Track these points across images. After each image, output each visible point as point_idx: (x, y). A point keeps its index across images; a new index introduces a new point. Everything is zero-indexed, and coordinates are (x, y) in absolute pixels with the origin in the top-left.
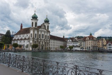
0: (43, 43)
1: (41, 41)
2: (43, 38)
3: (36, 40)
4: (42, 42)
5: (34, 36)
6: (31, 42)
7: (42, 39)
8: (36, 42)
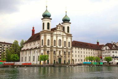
0: (61, 53)
1: (57, 50)
2: (60, 45)
3: (49, 49)
4: (60, 52)
5: (46, 43)
6: (42, 52)
8: (50, 52)
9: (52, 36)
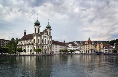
4: (45, 47)
5: (37, 41)
7: (45, 44)
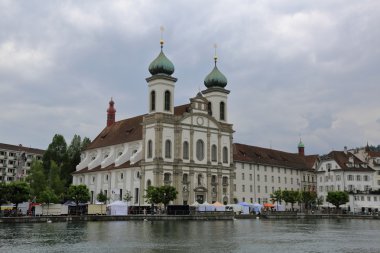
0: (205, 181)
1: (192, 173)
3: (169, 169)
4: (200, 176)
5: (160, 151)
6: (150, 175)
7: (197, 161)
8: (172, 178)
9: (178, 132)
